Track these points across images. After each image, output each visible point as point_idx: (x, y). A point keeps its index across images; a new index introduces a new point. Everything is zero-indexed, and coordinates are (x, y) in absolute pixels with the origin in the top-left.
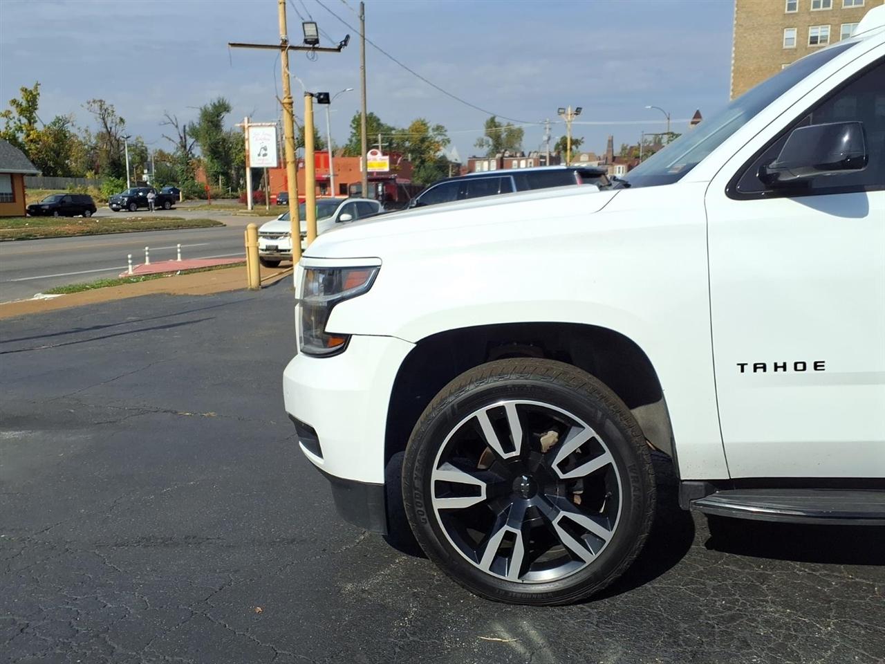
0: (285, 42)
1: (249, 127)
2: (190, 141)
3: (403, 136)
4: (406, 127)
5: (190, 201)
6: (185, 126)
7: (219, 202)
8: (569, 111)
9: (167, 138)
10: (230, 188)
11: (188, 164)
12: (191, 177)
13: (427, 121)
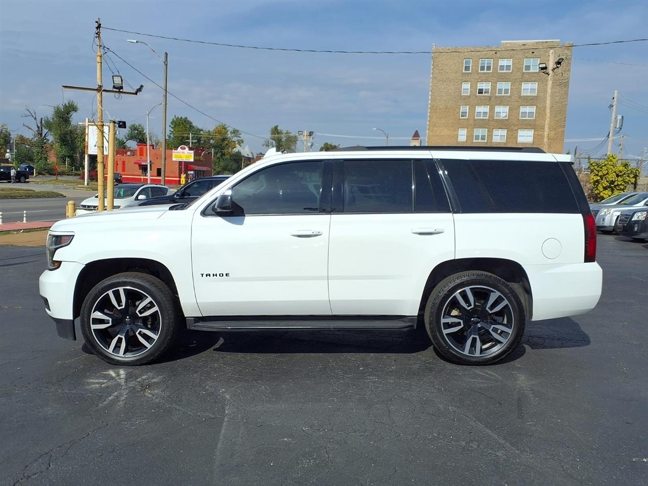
0: (101, 87)
1: (89, 125)
2: (45, 131)
3: (209, 136)
4: (211, 130)
5: (41, 176)
6: (42, 119)
7: (65, 178)
8: (305, 133)
9: (27, 126)
10: (74, 168)
11: (43, 147)
12: (45, 157)
13: (226, 126)
